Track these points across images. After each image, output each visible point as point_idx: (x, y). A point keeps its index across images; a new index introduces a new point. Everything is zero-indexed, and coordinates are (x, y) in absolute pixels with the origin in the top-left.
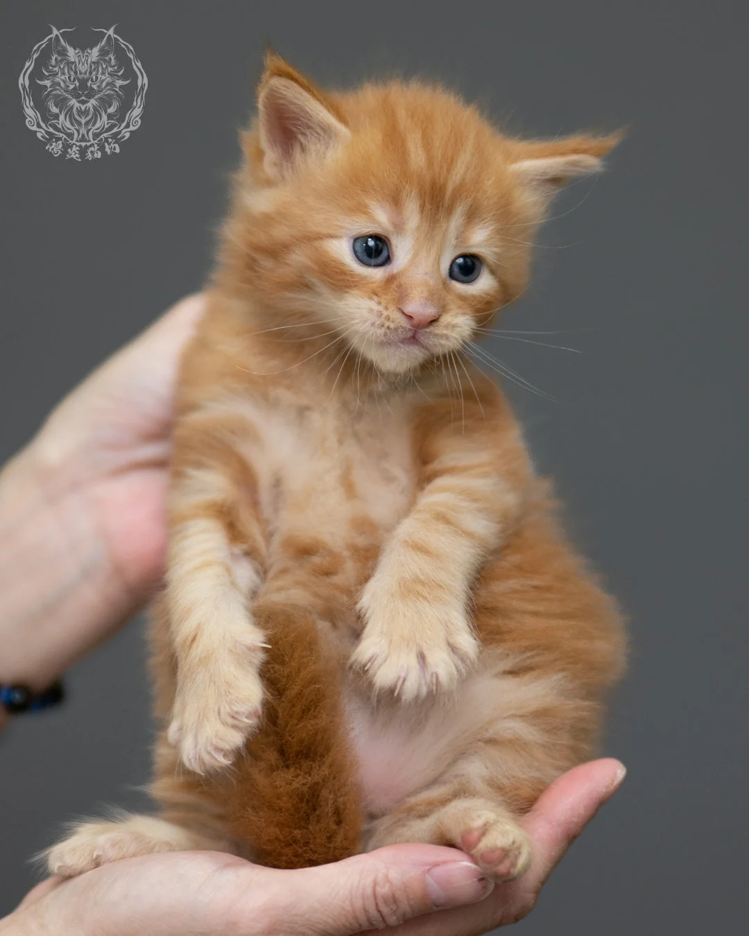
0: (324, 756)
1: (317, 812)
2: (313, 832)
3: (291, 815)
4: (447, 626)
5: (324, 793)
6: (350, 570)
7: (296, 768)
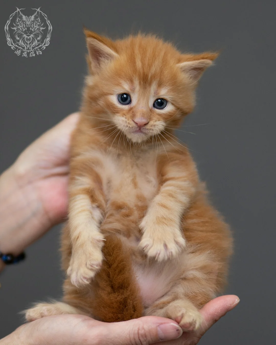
0: (128, 287)
1: (127, 308)
2: (125, 315)
3: (117, 309)
4: (174, 235)
5: (129, 301)
6: (136, 214)
7: (118, 292)
